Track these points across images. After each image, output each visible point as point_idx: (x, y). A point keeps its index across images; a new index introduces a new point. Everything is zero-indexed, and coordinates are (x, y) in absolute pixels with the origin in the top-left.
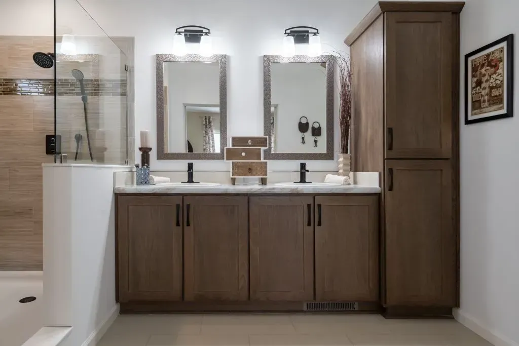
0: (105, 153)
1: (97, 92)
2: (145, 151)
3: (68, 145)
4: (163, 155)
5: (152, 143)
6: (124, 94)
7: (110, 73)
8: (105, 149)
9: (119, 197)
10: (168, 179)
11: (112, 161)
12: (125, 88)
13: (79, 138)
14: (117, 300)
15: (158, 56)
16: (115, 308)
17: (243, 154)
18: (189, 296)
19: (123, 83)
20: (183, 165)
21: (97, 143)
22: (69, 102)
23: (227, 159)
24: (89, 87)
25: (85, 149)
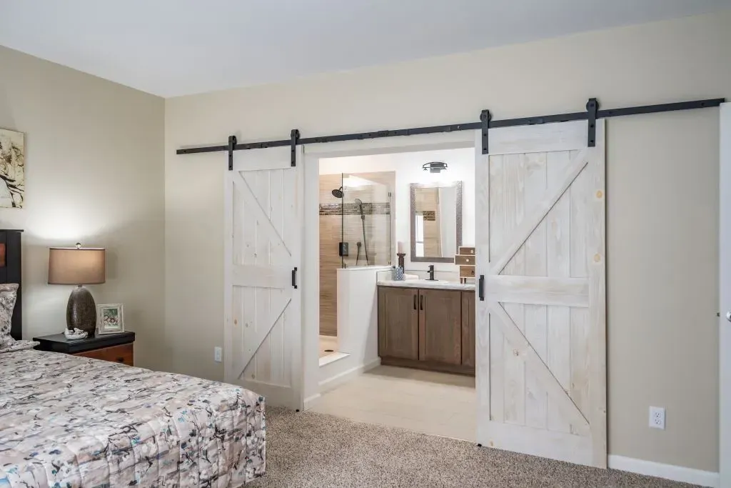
0: (376, 256)
1: (371, 212)
2: (401, 256)
3: (352, 250)
4: (414, 259)
5: (407, 251)
6: (388, 213)
7: (379, 198)
8: (375, 254)
9: (380, 288)
10: (417, 276)
11: (380, 264)
12: (388, 209)
13: (359, 245)
14: (379, 355)
15: (412, 184)
16: (376, 360)
17: (468, 260)
18: (422, 356)
19: (388, 205)
20: (426, 266)
21: (370, 249)
22: (353, 220)
23: (456, 264)
24: (366, 209)
25: (363, 253)
